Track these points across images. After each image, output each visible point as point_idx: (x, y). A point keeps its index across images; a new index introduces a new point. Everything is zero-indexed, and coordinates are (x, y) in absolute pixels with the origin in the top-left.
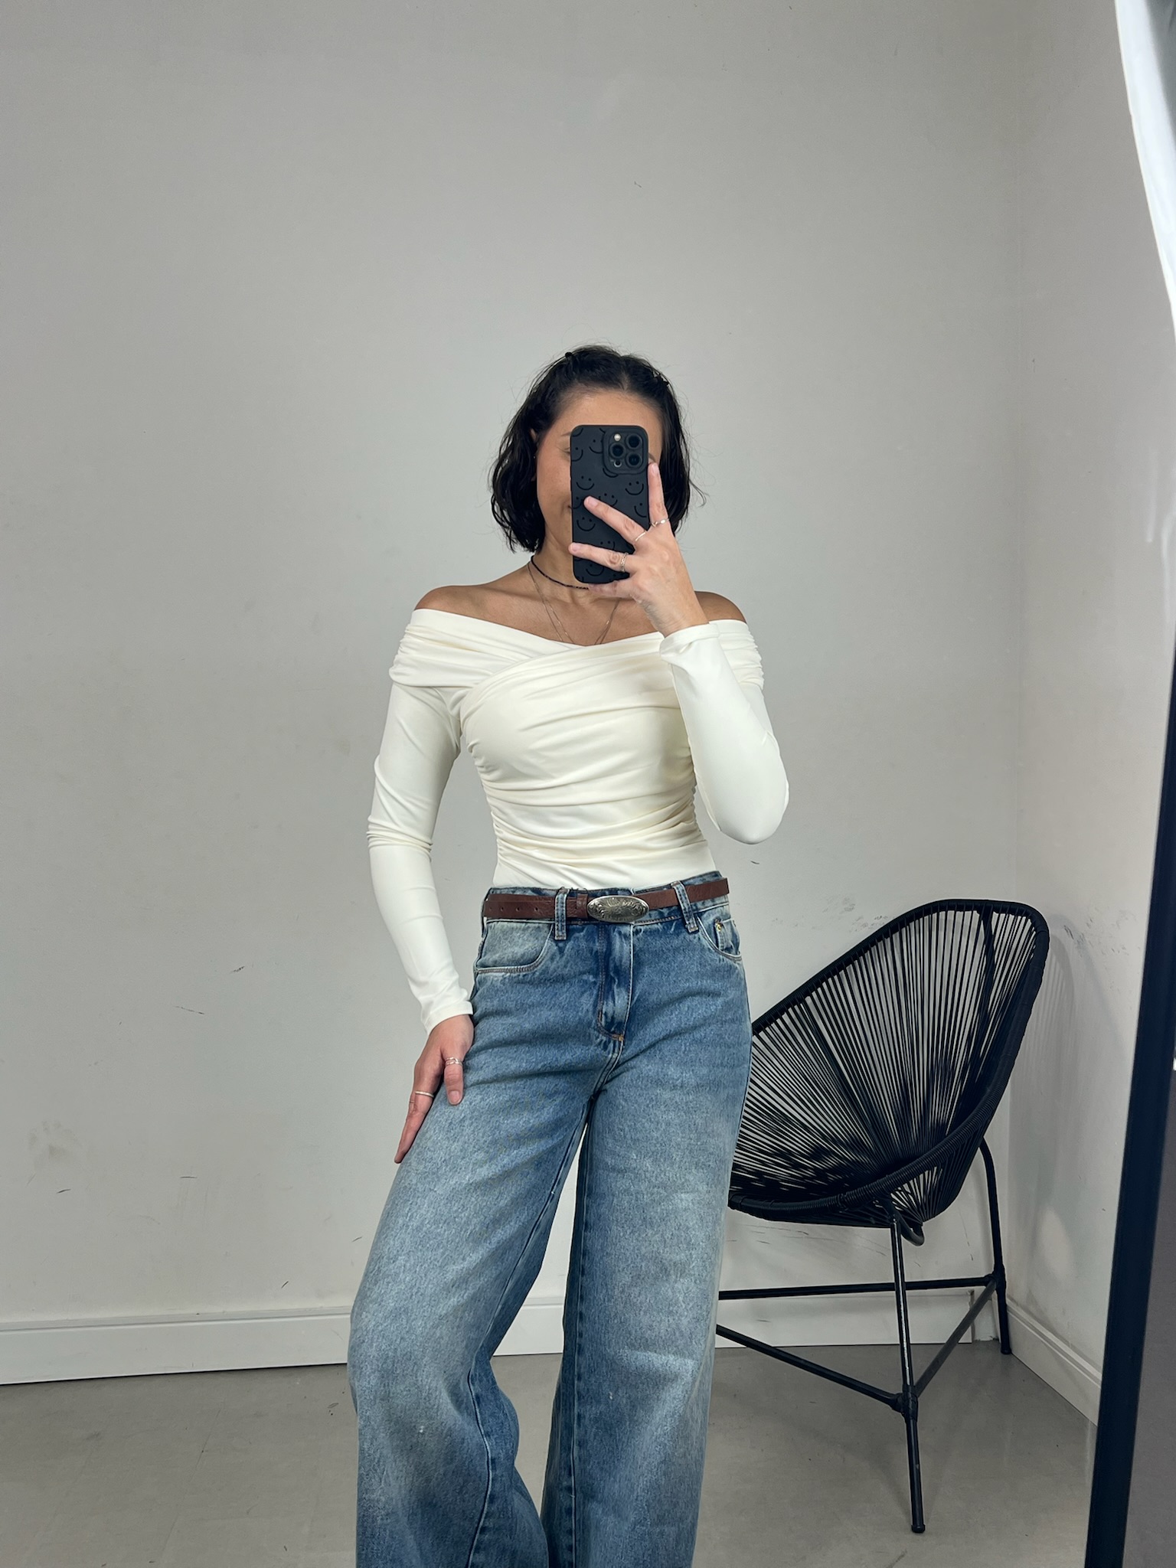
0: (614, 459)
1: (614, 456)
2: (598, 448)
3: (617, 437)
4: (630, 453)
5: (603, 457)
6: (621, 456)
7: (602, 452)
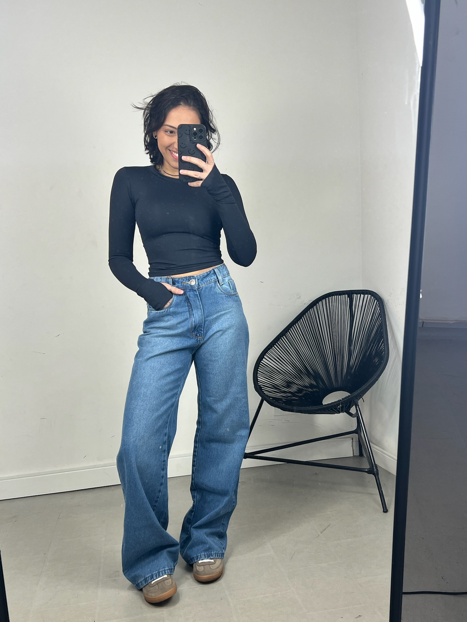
0: (193, 136)
1: (194, 136)
2: (188, 132)
3: (195, 129)
4: (199, 135)
5: (190, 136)
6: (196, 136)
7: (189, 134)
